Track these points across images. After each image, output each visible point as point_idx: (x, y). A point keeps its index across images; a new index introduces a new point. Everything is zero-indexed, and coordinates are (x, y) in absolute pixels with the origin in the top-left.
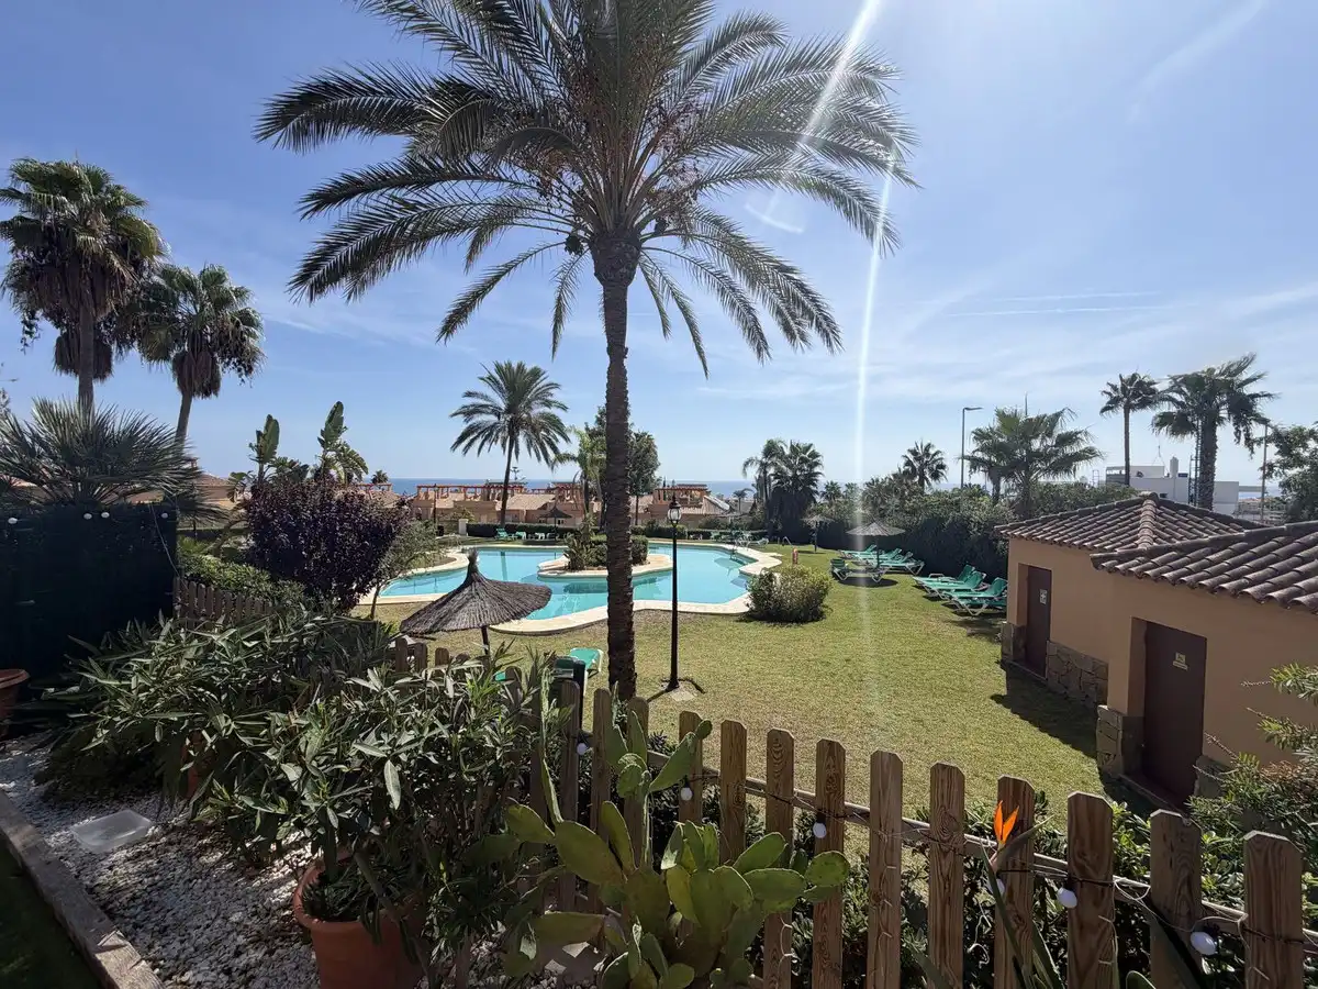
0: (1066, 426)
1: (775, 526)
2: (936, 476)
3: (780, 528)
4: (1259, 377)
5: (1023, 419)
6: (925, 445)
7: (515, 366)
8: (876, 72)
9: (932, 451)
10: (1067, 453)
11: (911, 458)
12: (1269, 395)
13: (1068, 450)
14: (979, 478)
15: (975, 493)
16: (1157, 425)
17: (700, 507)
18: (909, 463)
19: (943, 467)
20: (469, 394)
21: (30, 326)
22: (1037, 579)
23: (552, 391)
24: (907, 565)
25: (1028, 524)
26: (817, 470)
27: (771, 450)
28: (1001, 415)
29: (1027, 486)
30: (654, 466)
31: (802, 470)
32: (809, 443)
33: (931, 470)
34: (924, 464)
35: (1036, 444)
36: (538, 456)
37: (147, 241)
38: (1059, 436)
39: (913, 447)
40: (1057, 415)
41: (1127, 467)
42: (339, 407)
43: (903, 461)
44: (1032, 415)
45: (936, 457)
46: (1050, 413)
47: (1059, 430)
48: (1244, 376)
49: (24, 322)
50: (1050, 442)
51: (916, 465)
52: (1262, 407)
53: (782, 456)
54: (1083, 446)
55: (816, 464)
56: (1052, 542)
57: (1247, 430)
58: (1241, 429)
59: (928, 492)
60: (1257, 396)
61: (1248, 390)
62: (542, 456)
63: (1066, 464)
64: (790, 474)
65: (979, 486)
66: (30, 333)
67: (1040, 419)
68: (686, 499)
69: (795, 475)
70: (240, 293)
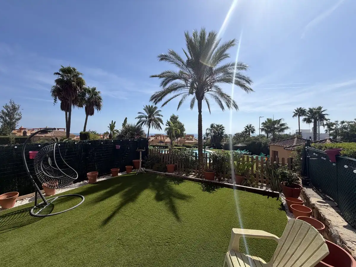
0: (282, 122)
1: (213, 145)
2: (253, 132)
3: (215, 145)
4: (325, 110)
5: (273, 121)
6: (250, 124)
7: (150, 106)
8: (246, 66)
9: (252, 126)
10: (283, 128)
11: (246, 128)
12: (327, 114)
13: (283, 127)
14: (263, 133)
15: (262, 136)
16: (304, 121)
17: (193, 140)
18: (246, 129)
19: (254, 130)
20: (139, 113)
21: (56, 100)
22: (275, 153)
23: (159, 112)
24: (247, 153)
25: (274, 142)
26: (223, 131)
27: (212, 126)
28: (268, 119)
29: (274, 135)
30: (184, 130)
31: (220, 131)
32: (221, 124)
33: (251, 131)
34: (250, 129)
35: (276, 126)
36: (155, 128)
37: (83, 82)
38: (280, 124)
39: (247, 125)
40: (280, 120)
41: (299, 130)
42: (126, 118)
43: (245, 129)
44: (275, 120)
45: (253, 128)
46: (278, 119)
47: (281, 123)
48: (322, 110)
49: (54, 100)
50: (279, 125)
51: (248, 129)
52: (326, 117)
53: (215, 128)
54: (286, 126)
55: (224, 129)
56: (278, 146)
57: (323, 122)
58: (322, 122)
59: (251, 136)
60: (325, 114)
61: (323, 113)
62: (156, 128)
63: (282, 130)
64: (217, 132)
65: (263, 135)
66: (55, 102)
67: (276, 121)
68: (189, 138)
69: (218, 133)
70: (99, 92)
